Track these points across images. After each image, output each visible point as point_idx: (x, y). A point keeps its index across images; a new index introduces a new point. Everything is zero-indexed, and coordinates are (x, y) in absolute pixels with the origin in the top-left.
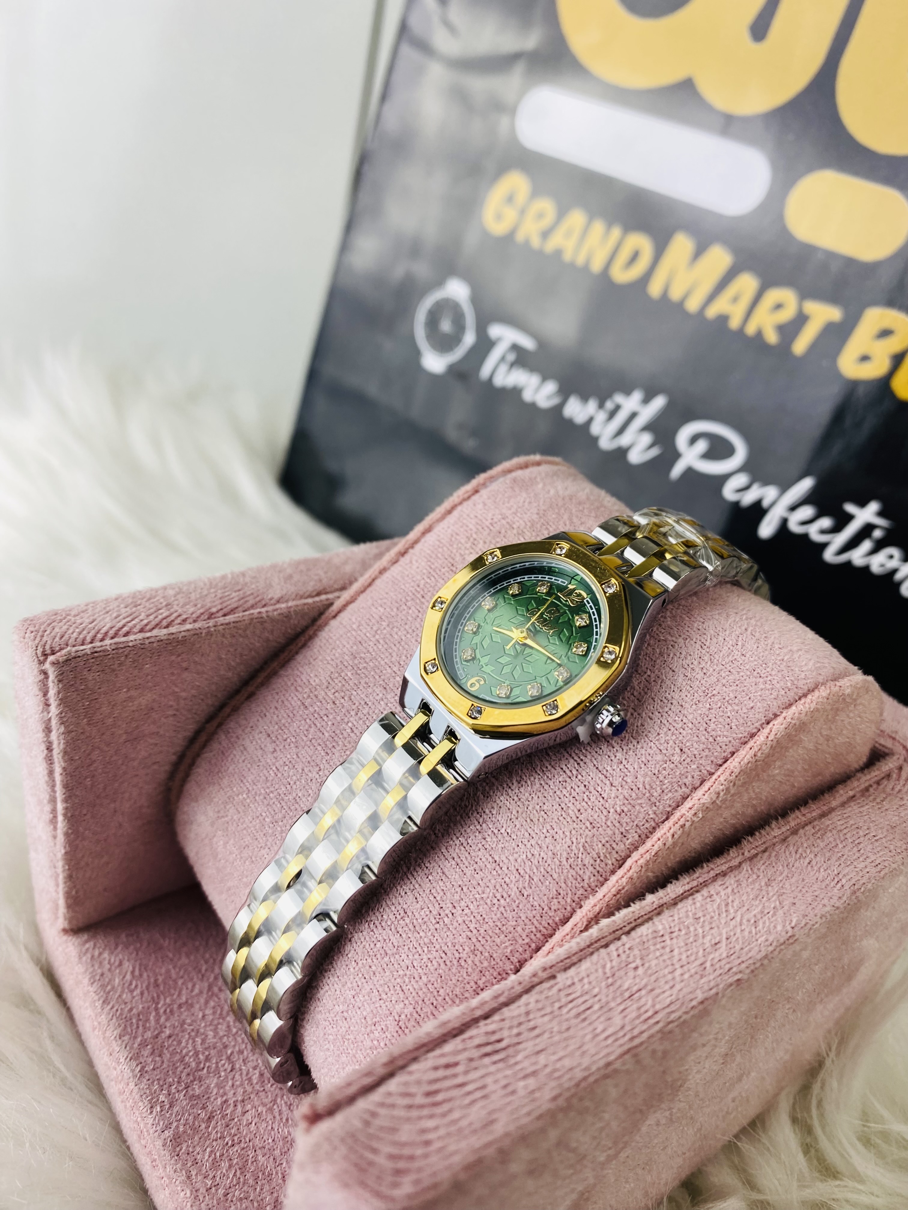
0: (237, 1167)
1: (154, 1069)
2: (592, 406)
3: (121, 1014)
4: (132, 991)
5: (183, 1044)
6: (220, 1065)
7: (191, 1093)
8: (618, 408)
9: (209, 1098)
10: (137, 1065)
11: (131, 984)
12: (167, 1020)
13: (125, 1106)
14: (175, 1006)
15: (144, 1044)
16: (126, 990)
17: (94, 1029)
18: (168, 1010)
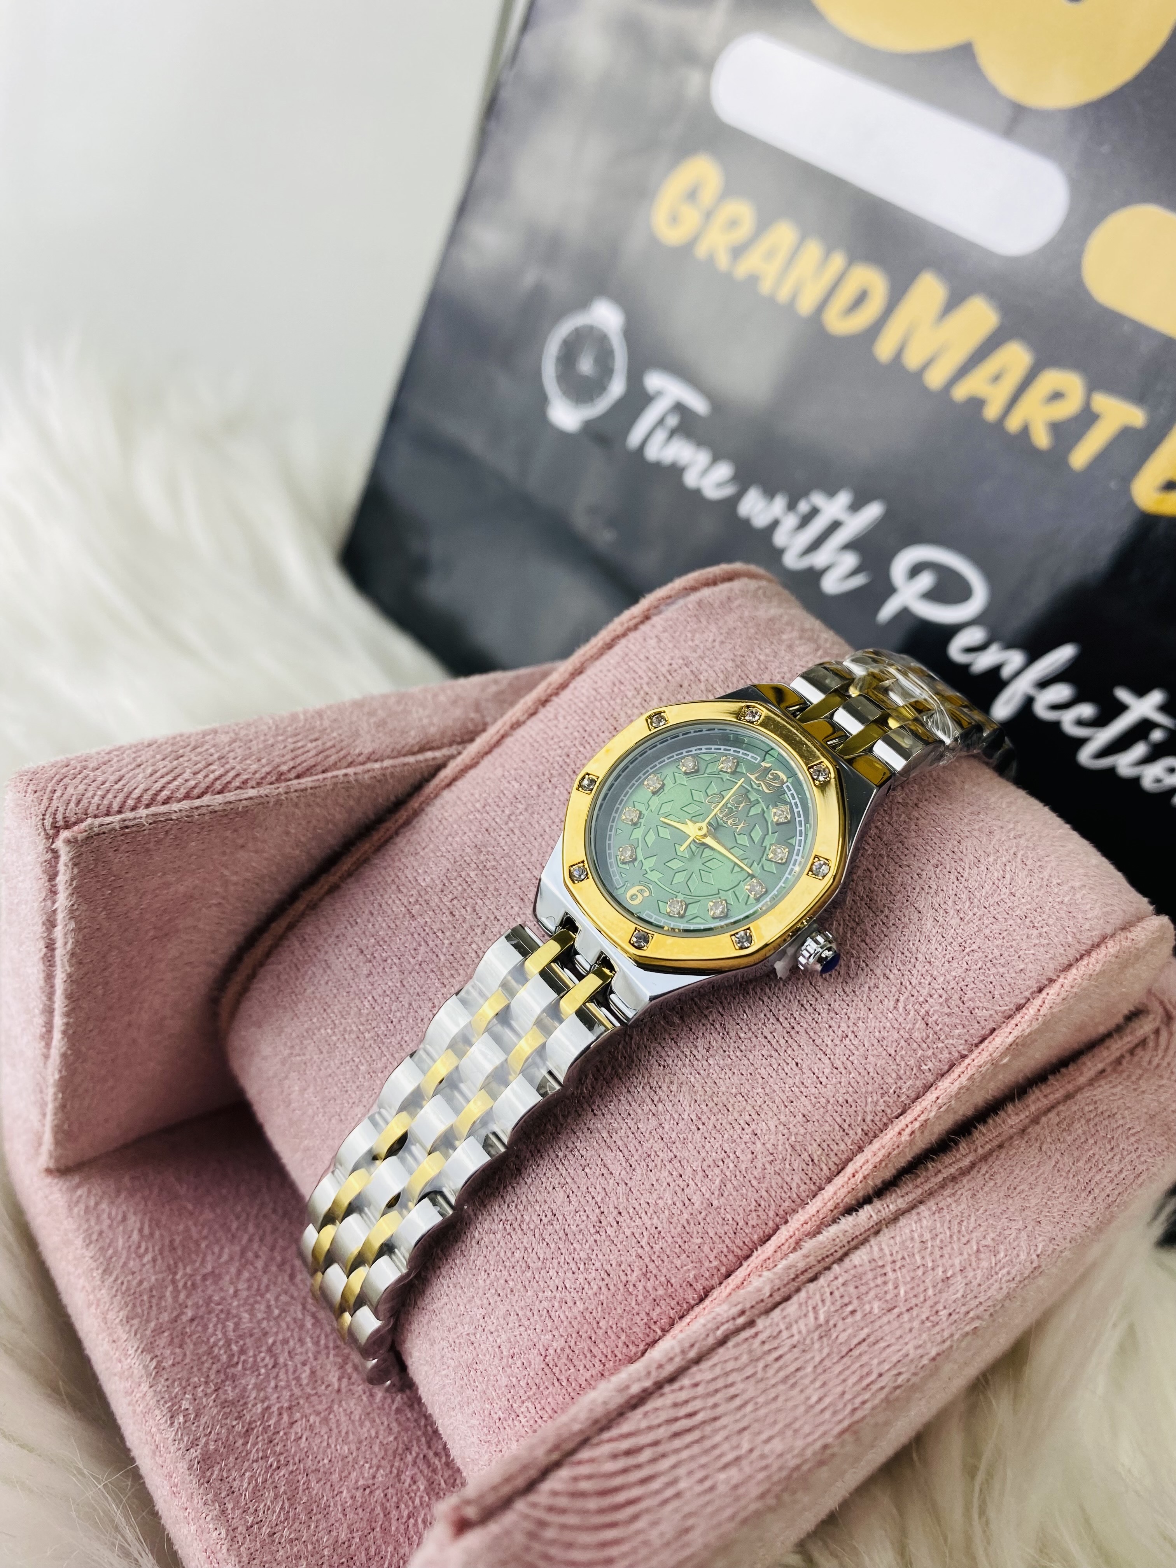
0: (285, 1497)
1: (173, 1365)
2: (779, 504)
3: (128, 1289)
4: (141, 1257)
5: (210, 1330)
6: (259, 1359)
7: (223, 1397)
8: (814, 512)
9: (246, 1403)
10: (152, 1359)
11: (139, 1247)
12: (188, 1297)
13: (134, 1411)
14: (198, 1278)
15: (158, 1331)
16: (133, 1255)
17: (89, 1306)
18: (189, 1283)
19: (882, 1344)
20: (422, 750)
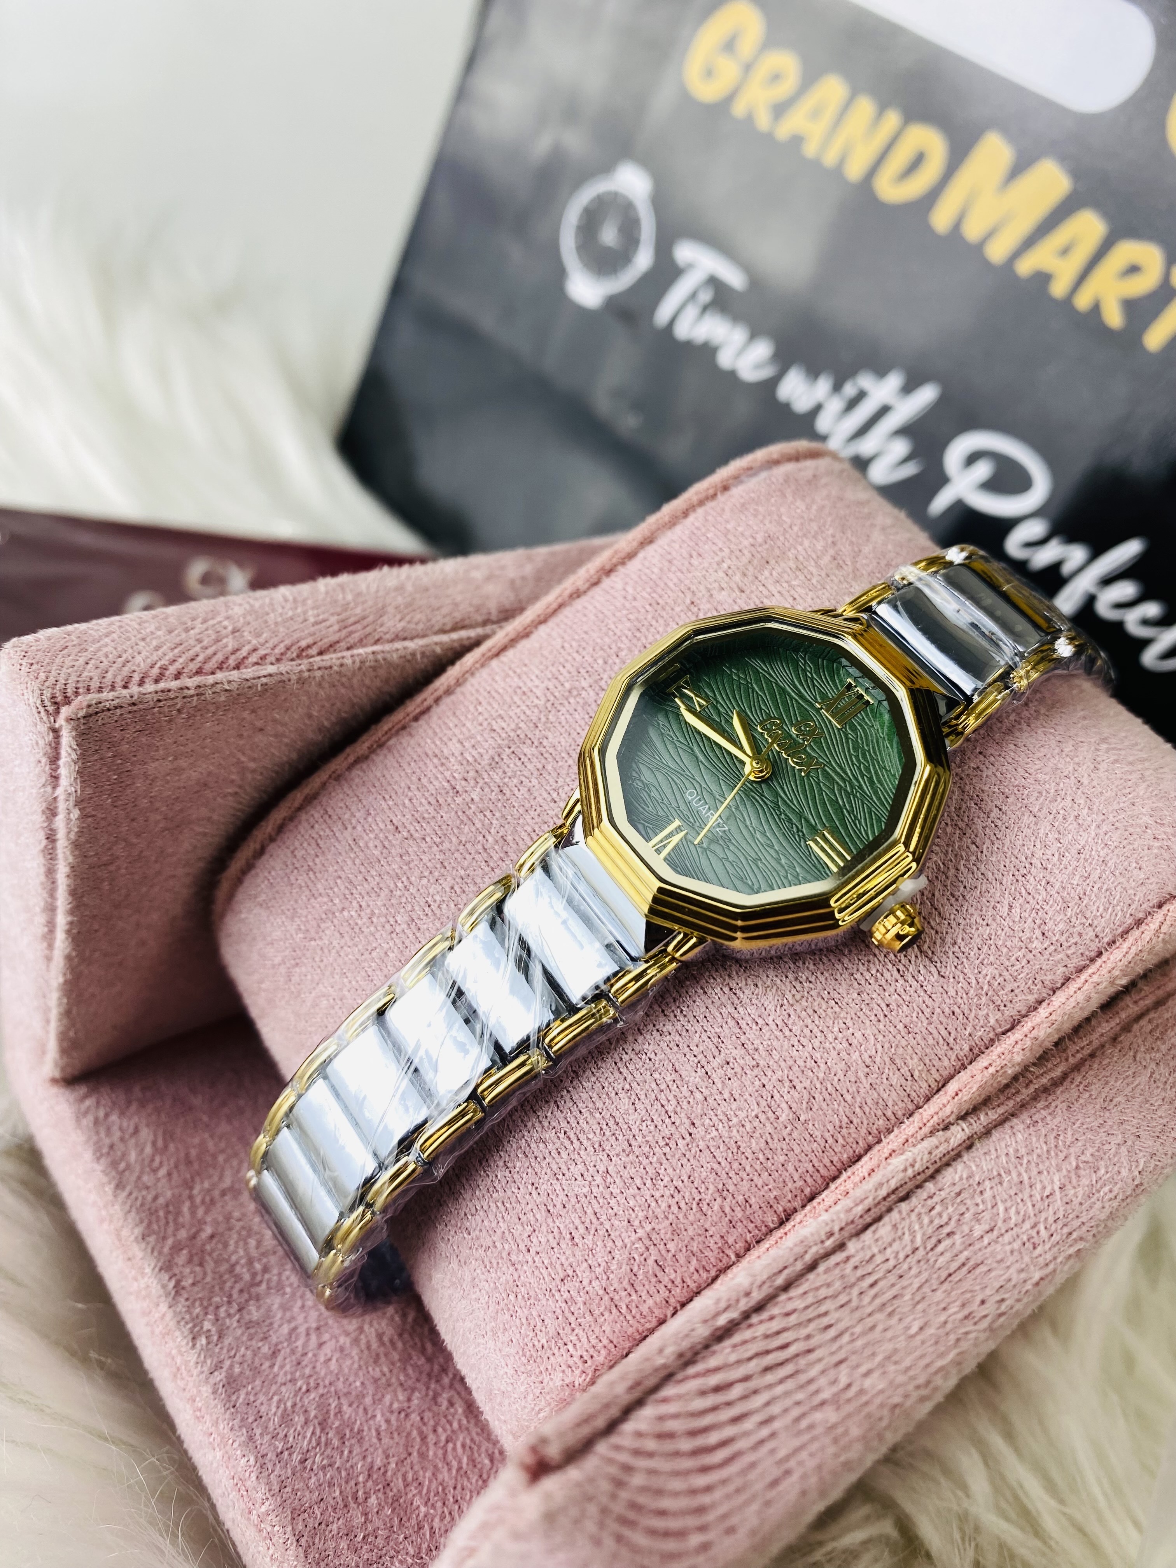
0: (316, 1422)
1: (193, 1284)
2: (823, 387)
3: (142, 1205)
4: (155, 1171)
5: (231, 1248)
6: (284, 1278)
7: (247, 1317)
8: (862, 395)
9: (271, 1324)
10: (171, 1278)
11: (153, 1160)
12: (206, 1212)
13: (153, 1333)
14: (216, 1193)
15: (177, 1248)
16: (148, 1169)
17: (102, 1221)
18: (207, 1199)
19: (982, 1269)
20: (454, 629)
